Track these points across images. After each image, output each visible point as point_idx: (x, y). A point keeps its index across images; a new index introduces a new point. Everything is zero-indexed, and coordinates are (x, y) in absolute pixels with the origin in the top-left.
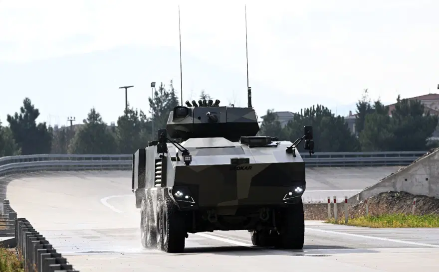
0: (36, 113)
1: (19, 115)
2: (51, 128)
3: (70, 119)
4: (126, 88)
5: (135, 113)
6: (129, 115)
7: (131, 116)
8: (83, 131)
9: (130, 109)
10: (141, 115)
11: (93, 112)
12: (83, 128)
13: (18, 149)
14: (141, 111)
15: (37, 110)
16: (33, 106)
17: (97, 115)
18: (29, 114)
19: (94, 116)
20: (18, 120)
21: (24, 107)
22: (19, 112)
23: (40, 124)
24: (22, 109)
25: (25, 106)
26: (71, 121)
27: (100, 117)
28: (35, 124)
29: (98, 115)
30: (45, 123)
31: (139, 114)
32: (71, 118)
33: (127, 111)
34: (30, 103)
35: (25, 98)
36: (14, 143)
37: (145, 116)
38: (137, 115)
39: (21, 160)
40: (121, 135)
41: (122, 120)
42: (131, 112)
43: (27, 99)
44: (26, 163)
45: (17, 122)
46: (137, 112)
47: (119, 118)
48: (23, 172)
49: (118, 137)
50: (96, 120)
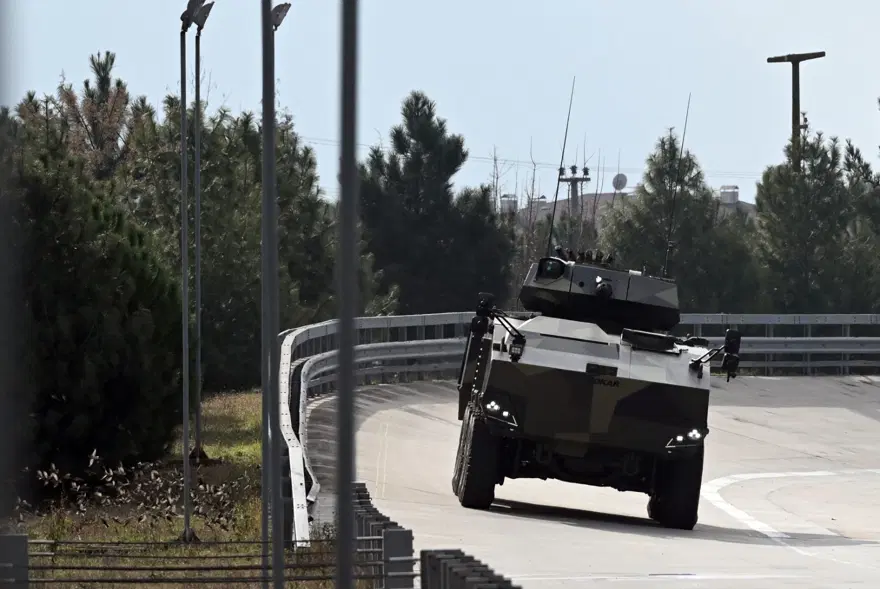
0: (453, 154)
1: (386, 159)
2: (512, 213)
3: (568, 174)
4: (795, 60)
5: (830, 155)
6: (805, 164)
7: (812, 167)
8: (629, 223)
9: (810, 140)
10: (849, 165)
11: (669, 149)
12: (628, 214)
13: (387, 293)
14: (850, 150)
15: (457, 143)
16: (441, 124)
17: (685, 160)
18: (425, 158)
19: (671, 164)
20: (382, 180)
21: (405, 130)
22: (387, 148)
23: (467, 196)
24: (397, 136)
25: (410, 125)
26: (574, 182)
27: (695, 172)
28: (448, 196)
29: (688, 163)
30: (486, 191)
31: (842, 160)
32: (574, 169)
33: (798, 149)
34: (431, 115)
35: (407, 95)
36: (367, 268)
37: (867, 167)
38: (834, 163)
39: (395, 334)
40: (773, 242)
41: (775, 183)
42: (814, 151)
43: (417, 97)
44: (413, 342)
45: (379, 188)
46: (835, 153)
47: (767, 176)
48: (402, 379)
49: (762, 247)
50: (680, 181)
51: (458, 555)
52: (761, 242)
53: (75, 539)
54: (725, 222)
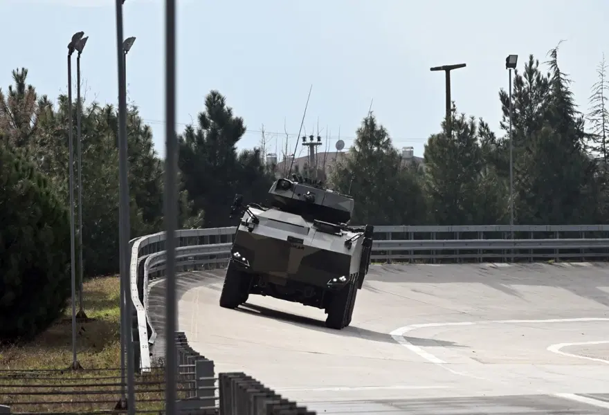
0: (237, 129)
1: (196, 133)
2: (274, 166)
3: (308, 140)
4: (448, 69)
5: (469, 128)
6: (454, 133)
7: (458, 135)
8: (346, 171)
9: (457, 118)
10: (481, 134)
11: (370, 124)
12: (345, 165)
13: (197, 215)
14: (482, 124)
15: (239, 122)
16: (229, 111)
17: (378, 132)
18: (219, 132)
19: (371, 134)
20: (193, 145)
21: (207, 115)
22: (196, 126)
23: (245, 155)
24: (202, 118)
25: (210, 111)
26: (312, 145)
27: (386, 139)
28: (236, 155)
29: (382, 133)
30: (257, 152)
31: (477, 131)
32: (312, 138)
33: (450, 124)
34: (223, 105)
35: (208, 93)
36: (184, 199)
37: (492, 134)
38: (472, 132)
39: (202, 240)
40: (434, 180)
41: (436, 145)
42: (460, 125)
43: (214, 94)
44: (213, 245)
45: (191, 150)
46: (473, 126)
47: (431, 140)
48: (207, 267)
49: (428, 184)
50: (378, 145)
51: (242, 375)
52: (427, 182)
53: (6, 369)
54: (405, 169)
